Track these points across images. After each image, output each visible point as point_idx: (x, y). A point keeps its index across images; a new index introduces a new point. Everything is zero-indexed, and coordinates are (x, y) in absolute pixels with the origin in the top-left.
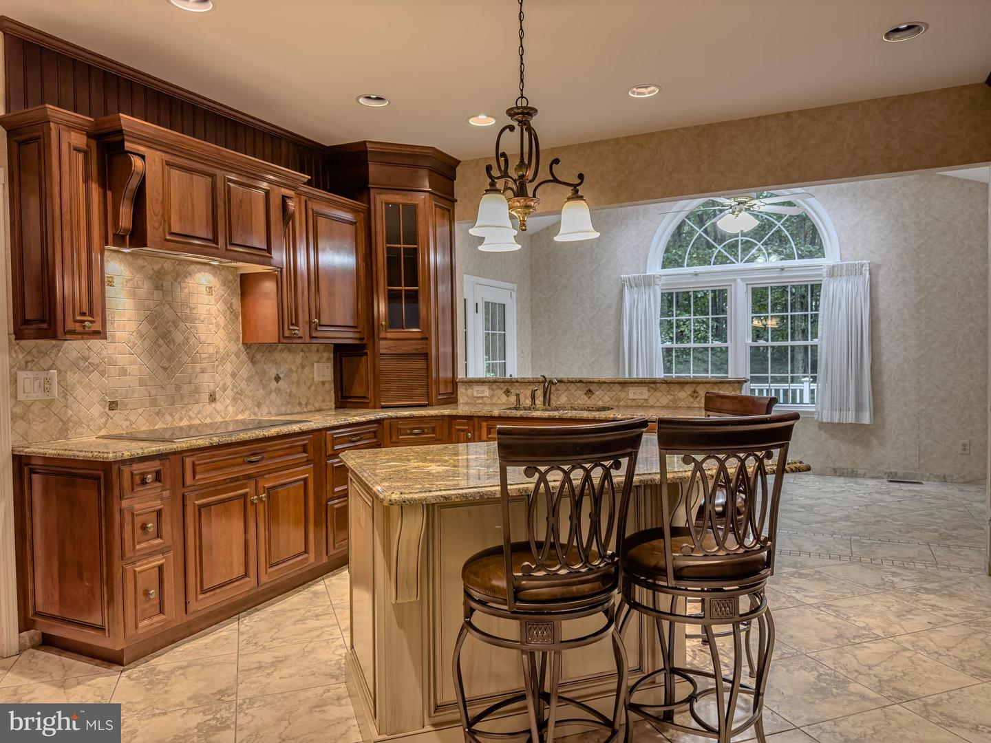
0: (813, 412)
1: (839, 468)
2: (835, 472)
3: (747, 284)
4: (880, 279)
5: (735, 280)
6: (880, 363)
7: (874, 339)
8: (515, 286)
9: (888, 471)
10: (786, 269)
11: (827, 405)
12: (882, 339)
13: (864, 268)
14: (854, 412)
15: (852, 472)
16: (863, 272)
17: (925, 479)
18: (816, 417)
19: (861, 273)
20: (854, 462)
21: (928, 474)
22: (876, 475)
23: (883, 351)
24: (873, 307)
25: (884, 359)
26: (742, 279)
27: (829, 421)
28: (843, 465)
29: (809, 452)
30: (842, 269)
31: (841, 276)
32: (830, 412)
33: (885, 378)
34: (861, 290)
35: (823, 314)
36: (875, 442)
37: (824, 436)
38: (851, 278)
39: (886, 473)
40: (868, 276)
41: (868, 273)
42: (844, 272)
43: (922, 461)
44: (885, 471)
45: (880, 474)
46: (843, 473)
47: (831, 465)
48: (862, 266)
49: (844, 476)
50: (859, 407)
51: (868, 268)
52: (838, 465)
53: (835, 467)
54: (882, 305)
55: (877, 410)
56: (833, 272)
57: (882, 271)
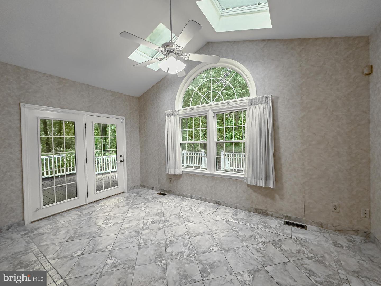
0: (243, 178)
1: (258, 209)
2: (256, 211)
3: (214, 113)
4: (279, 105)
5: (208, 111)
6: (280, 153)
7: (275, 139)
8: (124, 118)
9: (286, 215)
10: (230, 103)
11: (250, 175)
12: (280, 139)
13: (268, 99)
14: (264, 181)
15: (265, 212)
16: (269, 101)
17: (308, 223)
18: (245, 181)
19: (267, 102)
20: (266, 207)
21: (310, 221)
22: (278, 216)
23: (281, 146)
24: (274, 120)
25: (282, 150)
26: (211, 110)
27: (251, 184)
28: (261, 208)
29: (243, 198)
30: (256, 100)
31: (256, 104)
32: (251, 179)
33: (283, 161)
34: (267, 112)
35: (247, 126)
36: (277, 197)
37: (250, 191)
38: (262, 105)
39: (284, 216)
40: (271, 103)
41: (271, 101)
42: (258, 102)
43: (306, 213)
44: (284, 215)
45: (281, 216)
46: (260, 212)
47: (254, 207)
48: (267, 98)
49: (261, 214)
50: (267, 178)
51: (271, 99)
52: (258, 207)
53: (256, 208)
54: (280, 120)
55: (278, 179)
56: (252, 103)
57: (280, 101)
